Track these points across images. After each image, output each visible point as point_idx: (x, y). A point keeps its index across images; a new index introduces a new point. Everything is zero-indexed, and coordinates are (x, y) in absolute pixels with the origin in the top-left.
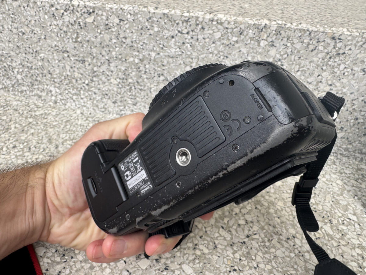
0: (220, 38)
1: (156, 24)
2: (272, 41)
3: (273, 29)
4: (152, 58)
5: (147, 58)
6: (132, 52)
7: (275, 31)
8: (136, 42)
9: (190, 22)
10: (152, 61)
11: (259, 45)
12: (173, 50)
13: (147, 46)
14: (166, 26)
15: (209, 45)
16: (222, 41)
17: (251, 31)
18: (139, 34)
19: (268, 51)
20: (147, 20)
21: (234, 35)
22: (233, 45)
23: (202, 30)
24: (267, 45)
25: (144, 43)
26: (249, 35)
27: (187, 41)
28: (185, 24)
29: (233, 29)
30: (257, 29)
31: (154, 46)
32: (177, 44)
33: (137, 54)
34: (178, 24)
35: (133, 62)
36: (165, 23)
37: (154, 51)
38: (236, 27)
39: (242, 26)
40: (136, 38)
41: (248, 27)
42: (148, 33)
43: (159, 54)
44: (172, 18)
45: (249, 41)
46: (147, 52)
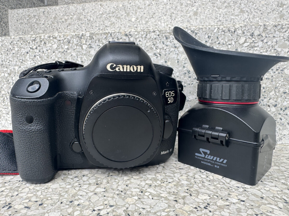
0: (57, 48)
1: (16, 46)
2: (90, 44)
3: (87, 36)
4: (16, 71)
5: (13, 72)
6: (3, 68)
7: (90, 37)
8: (5, 61)
9: (36, 40)
10: (16, 74)
11: (82, 49)
12: (29, 63)
13: (12, 63)
14: (22, 46)
15: (51, 55)
16: (59, 50)
17: (75, 40)
18: (6, 54)
19: (90, 52)
20: (10, 44)
21: (65, 44)
22: (66, 52)
23: (45, 44)
24: (87, 47)
25: (10, 60)
26: (74, 43)
27: (37, 54)
28: (34, 42)
29: (64, 40)
30: (78, 38)
31: (17, 62)
32: (31, 57)
33: (6, 69)
34: (29, 43)
35: (4, 77)
36: (21, 44)
37: (17, 66)
38: (65, 39)
39: (69, 37)
40: (4, 58)
41: (72, 37)
42: (12, 53)
43: (20, 67)
44: (25, 39)
45: (75, 47)
46: (13, 67)
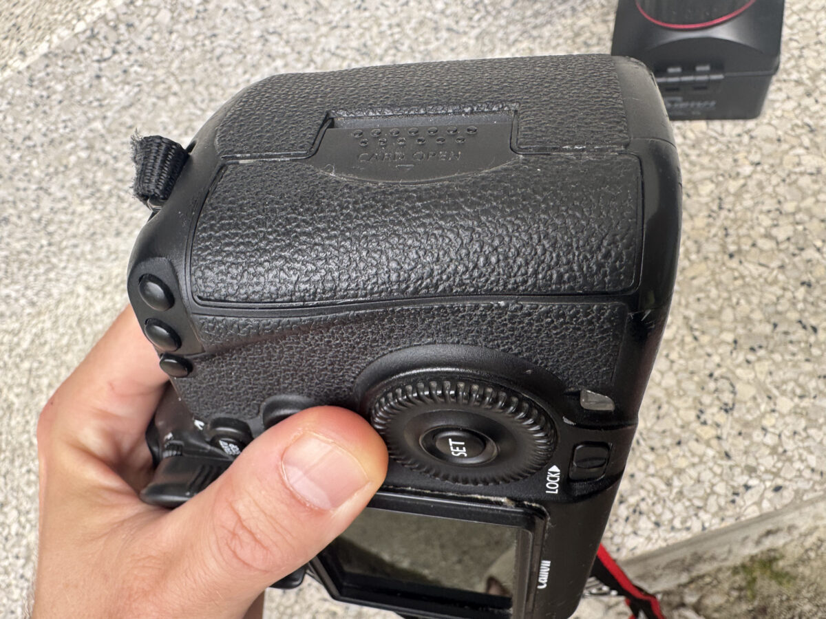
0: (172, 18)
6: (62, 148)
8: (52, 130)
9: (98, 33)
10: (107, 136)
12: (121, 95)
13: (75, 122)
14: (69, 70)
15: (167, 42)
16: (182, 19)
18: (41, 116)
20: (31, 86)
22: (205, 10)
23: (132, 29)
25: (64, 121)
27: (126, 63)
28: (95, 43)
31: (85, 113)
32: (116, 80)
33: (72, 144)
34: (83, 52)
35: (81, 160)
36: (63, 67)
37: (95, 119)
40: (44, 125)
46: (86, 130)
